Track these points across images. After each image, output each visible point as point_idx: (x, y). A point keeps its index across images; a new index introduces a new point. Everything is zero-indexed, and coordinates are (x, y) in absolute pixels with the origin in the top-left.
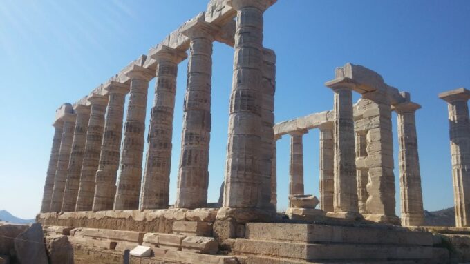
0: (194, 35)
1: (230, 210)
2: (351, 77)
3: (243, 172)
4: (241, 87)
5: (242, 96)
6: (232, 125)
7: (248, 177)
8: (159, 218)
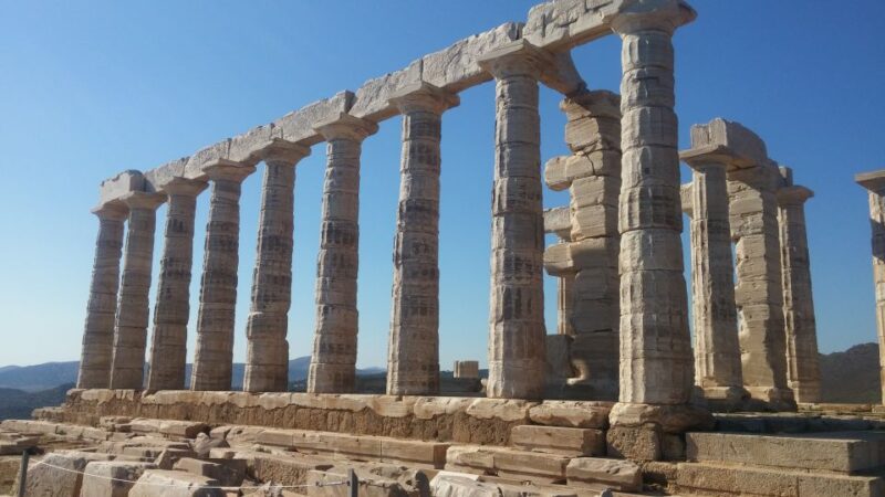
0: (509, 68)
1: (650, 409)
2: (725, 143)
3: (669, 340)
4: (650, 181)
5: (655, 197)
6: (637, 252)
7: (675, 348)
8: (451, 415)
